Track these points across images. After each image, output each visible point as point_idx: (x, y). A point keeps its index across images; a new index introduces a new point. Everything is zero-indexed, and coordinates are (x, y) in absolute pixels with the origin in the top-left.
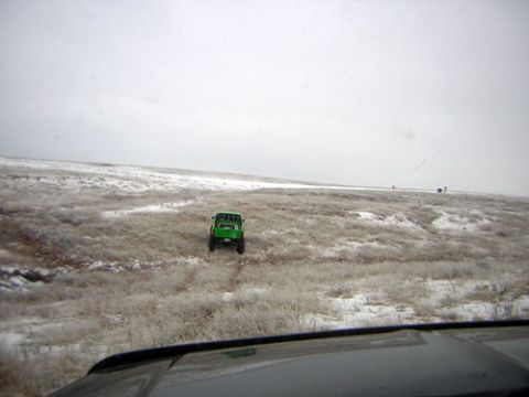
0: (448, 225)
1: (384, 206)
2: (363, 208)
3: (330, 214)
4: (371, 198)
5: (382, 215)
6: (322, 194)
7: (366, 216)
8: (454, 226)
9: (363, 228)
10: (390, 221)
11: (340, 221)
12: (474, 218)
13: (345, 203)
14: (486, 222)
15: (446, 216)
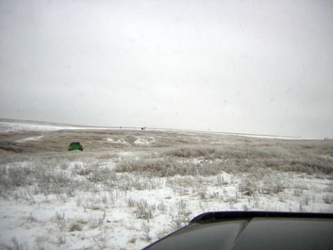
0: (140, 142)
1: (117, 136)
2: (108, 137)
3: (97, 139)
4: (111, 133)
5: (116, 140)
6: (90, 132)
7: (110, 140)
8: (142, 143)
9: (109, 144)
10: (119, 141)
11: (101, 142)
12: (149, 140)
13: (101, 135)
14: (154, 141)
15: (140, 139)
